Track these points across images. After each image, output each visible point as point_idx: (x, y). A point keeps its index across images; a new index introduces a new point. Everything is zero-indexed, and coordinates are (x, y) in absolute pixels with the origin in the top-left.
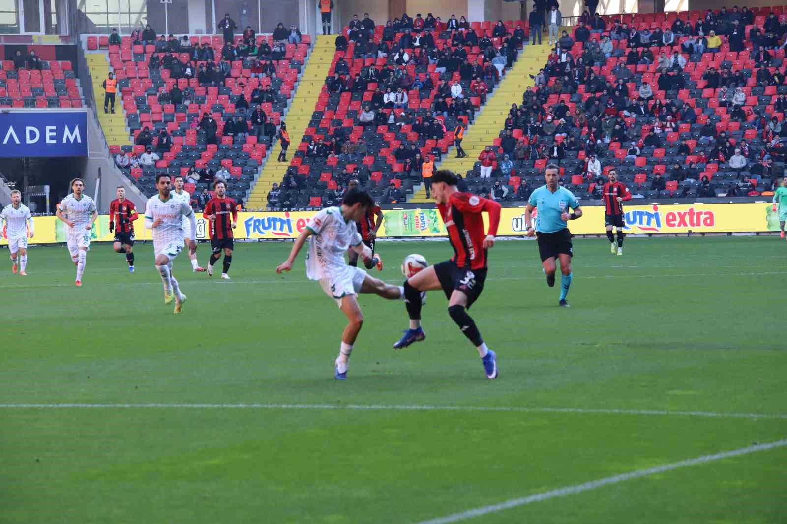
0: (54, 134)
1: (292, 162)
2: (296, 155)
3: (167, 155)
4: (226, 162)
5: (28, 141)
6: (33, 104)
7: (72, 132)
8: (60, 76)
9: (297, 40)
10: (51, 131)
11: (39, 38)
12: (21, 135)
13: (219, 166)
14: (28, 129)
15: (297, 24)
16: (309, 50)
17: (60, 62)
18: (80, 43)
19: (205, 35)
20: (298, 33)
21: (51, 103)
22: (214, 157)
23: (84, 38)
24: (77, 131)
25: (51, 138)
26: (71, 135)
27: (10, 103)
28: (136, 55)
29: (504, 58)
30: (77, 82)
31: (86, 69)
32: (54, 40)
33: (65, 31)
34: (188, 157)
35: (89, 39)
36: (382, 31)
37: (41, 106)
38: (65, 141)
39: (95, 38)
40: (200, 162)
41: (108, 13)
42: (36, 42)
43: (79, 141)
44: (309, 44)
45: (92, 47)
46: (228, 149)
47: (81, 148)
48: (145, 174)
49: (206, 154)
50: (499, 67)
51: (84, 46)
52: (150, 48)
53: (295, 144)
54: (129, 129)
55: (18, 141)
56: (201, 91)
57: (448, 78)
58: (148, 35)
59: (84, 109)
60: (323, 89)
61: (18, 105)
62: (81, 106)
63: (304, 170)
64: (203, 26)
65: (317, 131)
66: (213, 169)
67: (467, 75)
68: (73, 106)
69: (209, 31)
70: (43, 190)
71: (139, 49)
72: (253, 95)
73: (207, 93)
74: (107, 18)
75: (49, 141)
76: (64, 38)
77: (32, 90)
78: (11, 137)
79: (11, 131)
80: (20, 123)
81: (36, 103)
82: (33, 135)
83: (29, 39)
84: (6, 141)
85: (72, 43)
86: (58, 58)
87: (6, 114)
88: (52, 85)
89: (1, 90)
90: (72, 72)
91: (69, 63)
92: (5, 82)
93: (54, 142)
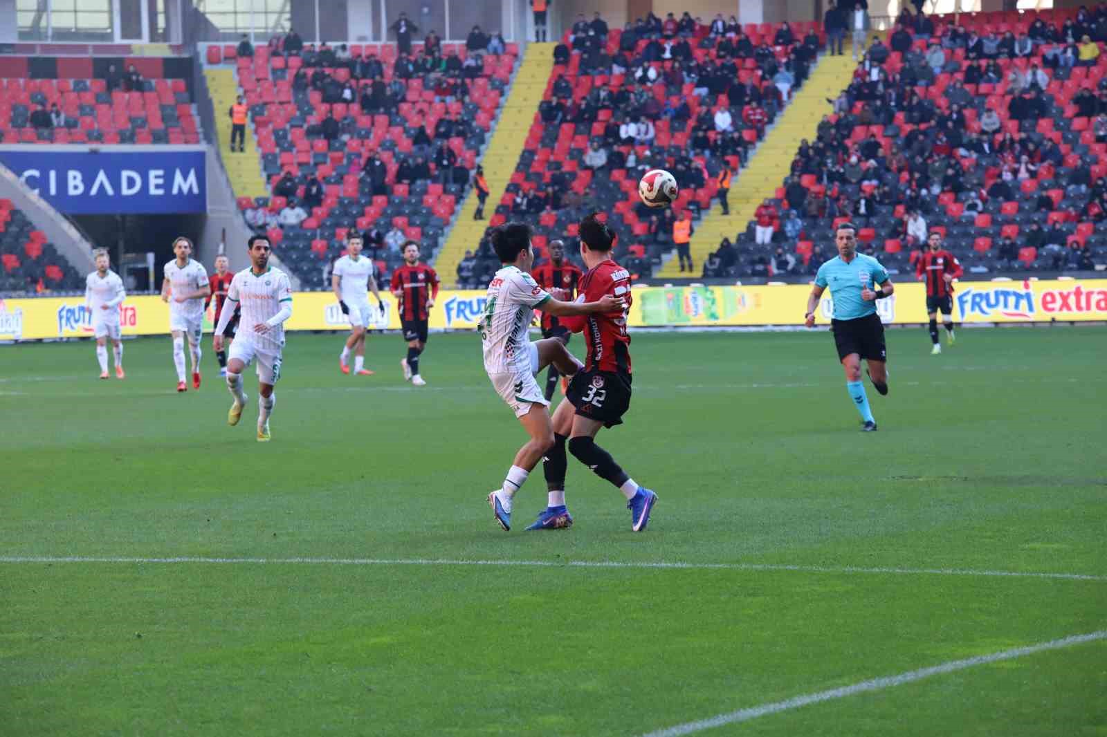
0: (161, 181)
1: (492, 221)
2: (497, 211)
3: (318, 211)
4: (400, 220)
5: (125, 191)
6: (130, 139)
7: (185, 177)
8: (169, 100)
9: (500, 50)
10: (157, 177)
11: (142, 48)
12: (116, 185)
13: (390, 226)
14: (125, 174)
16: (516, 64)
17: (169, 81)
18: (197, 54)
19: (371, 43)
20: (501, 41)
21: (158, 138)
22: (383, 214)
23: (202, 47)
24: (192, 177)
25: (157, 187)
26: (184, 183)
27: (100, 138)
28: (274, 70)
29: (791, 75)
30: (193, 109)
31: (205, 91)
32: (161, 51)
33: (177, 38)
34: (346, 214)
35: (210, 48)
36: (618, 37)
37: (143, 141)
38: (175, 191)
39: (218, 48)
40: (363, 222)
41: (235, 13)
42: (136, 54)
43: (196, 190)
44: (516, 56)
45: (214, 59)
46: (402, 203)
47: (198, 201)
48: (286, 237)
49: (371, 210)
50: (784, 87)
51: (203, 59)
52: (295, 62)
53: (496, 195)
54: (264, 175)
55: (110, 191)
56: (364, 121)
57: (712, 102)
58: (292, 43)
59: (202, 147)
60: (536, 119)
61: (111, 141)
62: (197, 142)
64: (367, 30)
65: (527, 178)
66: (382, 231)
67: (737, 98)
68: (186, 142)
69: (377, 36)
70: (144, 260)
71: (278, 62)
72: (437, 127)
73: (373, 124)
74: (236, 20)
75: (153, 191)
76: (175, 48)
77: (131, 120)
78: (102, 186)
79: (102, 177)
80: (114, 165)
81: (136, 138)
82: (131, 183)
83: (127, 48)
84: (94, 191)
85: (186, 55)
86: (167, 75)
87: (94, 153)
88: (159, 113)
89: (88, 120)
90: (186, 95)
91: (181, 82)
92: (92, 109)
93: (161, 192)
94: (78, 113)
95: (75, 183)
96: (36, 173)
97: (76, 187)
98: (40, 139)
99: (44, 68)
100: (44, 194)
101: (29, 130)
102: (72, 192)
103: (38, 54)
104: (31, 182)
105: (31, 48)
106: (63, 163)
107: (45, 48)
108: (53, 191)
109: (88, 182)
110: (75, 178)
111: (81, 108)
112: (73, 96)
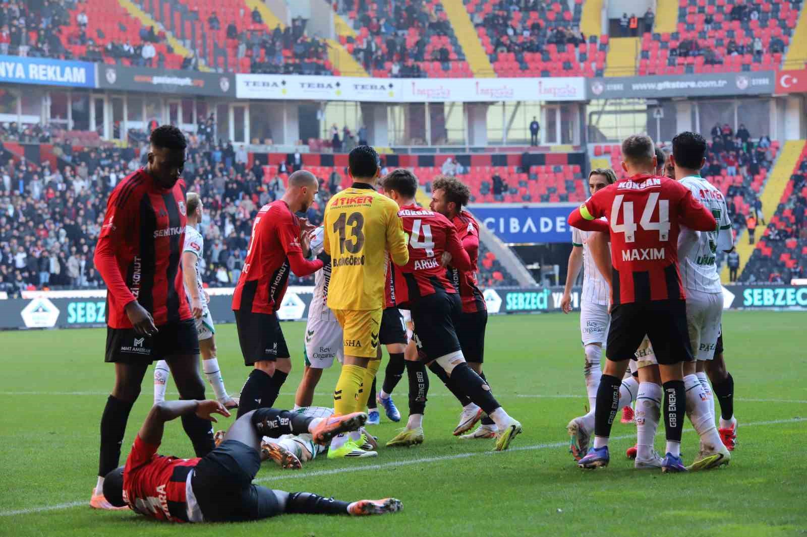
0: (563, 224)
1: (758, 245)
2: (761, 240)
5: (543, 230)
6: (547, 200)
8: (570, 177)
9: (769, 145)
10: (561, 221)
11: (555, 148)
12: (538, 226)
14: (543, 220)
15: (768, 130)
16: (777, 153)
17: (571, 167)
18: (586, 151)
20: (768, 139)
21: (563, 199)
23: (591, 147)
25: (562, 227)
27: (529, 199)
32: (568, 149)
33: (577, 141)
35: (596, 148)
37: (554, 201)
39: (600, 147)
41: (616, 128)
42: (553, 151)
44: (777, 148)
45: (597, 153)
51: (591, 153)
53: (760, 231)
55: (534, 230)
60: (788, 185)
61: (536, 201)
63: (767, 251)
65: (781, 219)
70: (553, 270)
72: (728, 190)
74: (617, 132)
75: (559, 230)
76: (575, 148)
77: (548, 189)
78: (530, 229)
79: (530, 222)
80: (536, 215)
81: (550, 199)
82: (546, 225)
83: (548, 148)
84: (525, 230)
85: (581, 151)
86: (570, 163)
87: (526, 208)
88: (564, 185)
89: (523, 189)
90: (580, 174)
91: (578, 167)
92: (526, 183)
93: (563, 230)
94: (518, 186)
95: (514, 225)
96: (492, 220)
97: (515, 228)
98: (496, 200)
99: (500, 160)
100: (497, 233)
101: (490, 196)
102: (512, 230)
103: (497, 153)
104: (490, 225)
105: (493, 149)
106: (508, 214)
107: (501, 149)
108: (502, 229)
109: (522, 225)
110: (514, 222)
111: (520, 183)
112: (515, 176)
